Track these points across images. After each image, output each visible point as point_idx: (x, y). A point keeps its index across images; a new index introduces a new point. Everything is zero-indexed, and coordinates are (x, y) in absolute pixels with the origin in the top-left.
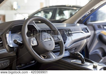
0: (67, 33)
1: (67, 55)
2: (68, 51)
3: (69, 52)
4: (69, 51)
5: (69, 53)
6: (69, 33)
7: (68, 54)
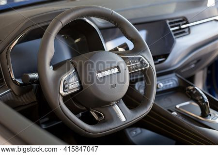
0: (177, 28)
1: (172, 86)
2: (174, 75)
3: (178, 77)
4: (176, 75)
5: (176, 79)
6: (180, 29)
7: (175, 82)
